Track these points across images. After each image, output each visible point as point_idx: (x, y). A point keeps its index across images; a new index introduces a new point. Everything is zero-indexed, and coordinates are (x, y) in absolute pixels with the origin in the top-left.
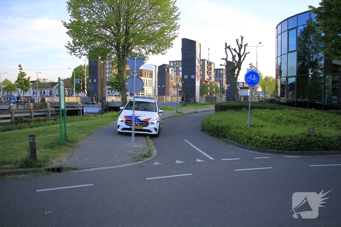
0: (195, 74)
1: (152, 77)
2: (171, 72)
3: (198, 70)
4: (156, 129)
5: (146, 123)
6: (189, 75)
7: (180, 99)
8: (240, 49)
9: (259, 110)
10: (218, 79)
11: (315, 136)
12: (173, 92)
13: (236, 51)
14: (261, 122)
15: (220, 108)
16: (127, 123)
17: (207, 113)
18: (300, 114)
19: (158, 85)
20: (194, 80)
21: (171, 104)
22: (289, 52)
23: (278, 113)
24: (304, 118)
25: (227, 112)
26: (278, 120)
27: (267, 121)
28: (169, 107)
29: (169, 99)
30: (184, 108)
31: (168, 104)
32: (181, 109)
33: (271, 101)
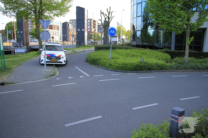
0: (84, 28)
1: (58, 30)
2: (71, 26)
3: (86, 26)
4: (65, 61)
5: (59, 58)
6: (81, 29)
7: (75, 43)
8: (109, 14)
9: (119, 49)
10: (100, 31)
12: (72, 39)
13: (106, 16)
14: (118, 56)
15: (98, 48)
16: (48, 58)
17: (90, 51)
18: (140, 51)
19: (63, 35)
20: (84, 32)
21: (70, 46)
22: (137, 17)
23: (128, 51)
24: (142, 54)
25: (101, 51)
26: (128, 55)
27: (122, 55)
28: (69, 48)
29: (69, 43)
30: (78, 49)
31: (68, 46)
32: (76, 49)
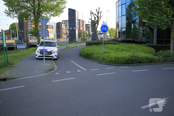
0: (75, 27)
1: (53, 29)
2: (63, 26)
3: (77, 25)
4: (56, 56)
5: (51, 53)
6: (73, 28)
7: (68, 40)
8: (98, 14)
9: (108, 44)
10: (87, 29)
11: (135, 57)
12: (65, 36)
13: (96, 15)
14: (109, 51)
15: (89, 44)
16: (41, 53)
17: (82, 47)
18: (128, 46)
19: (57, 33)
20: (75, 30)
21: (64, 42)
22: (122, 16)
23: (117, 46)
24: (130, 48)
25: (92, 46)
26: (117, 50)
27: (112, 50)
28: (63, 44)
29: (62, 40)
30: (70, 45)
31: (62, 42)
33: (114, 40)
